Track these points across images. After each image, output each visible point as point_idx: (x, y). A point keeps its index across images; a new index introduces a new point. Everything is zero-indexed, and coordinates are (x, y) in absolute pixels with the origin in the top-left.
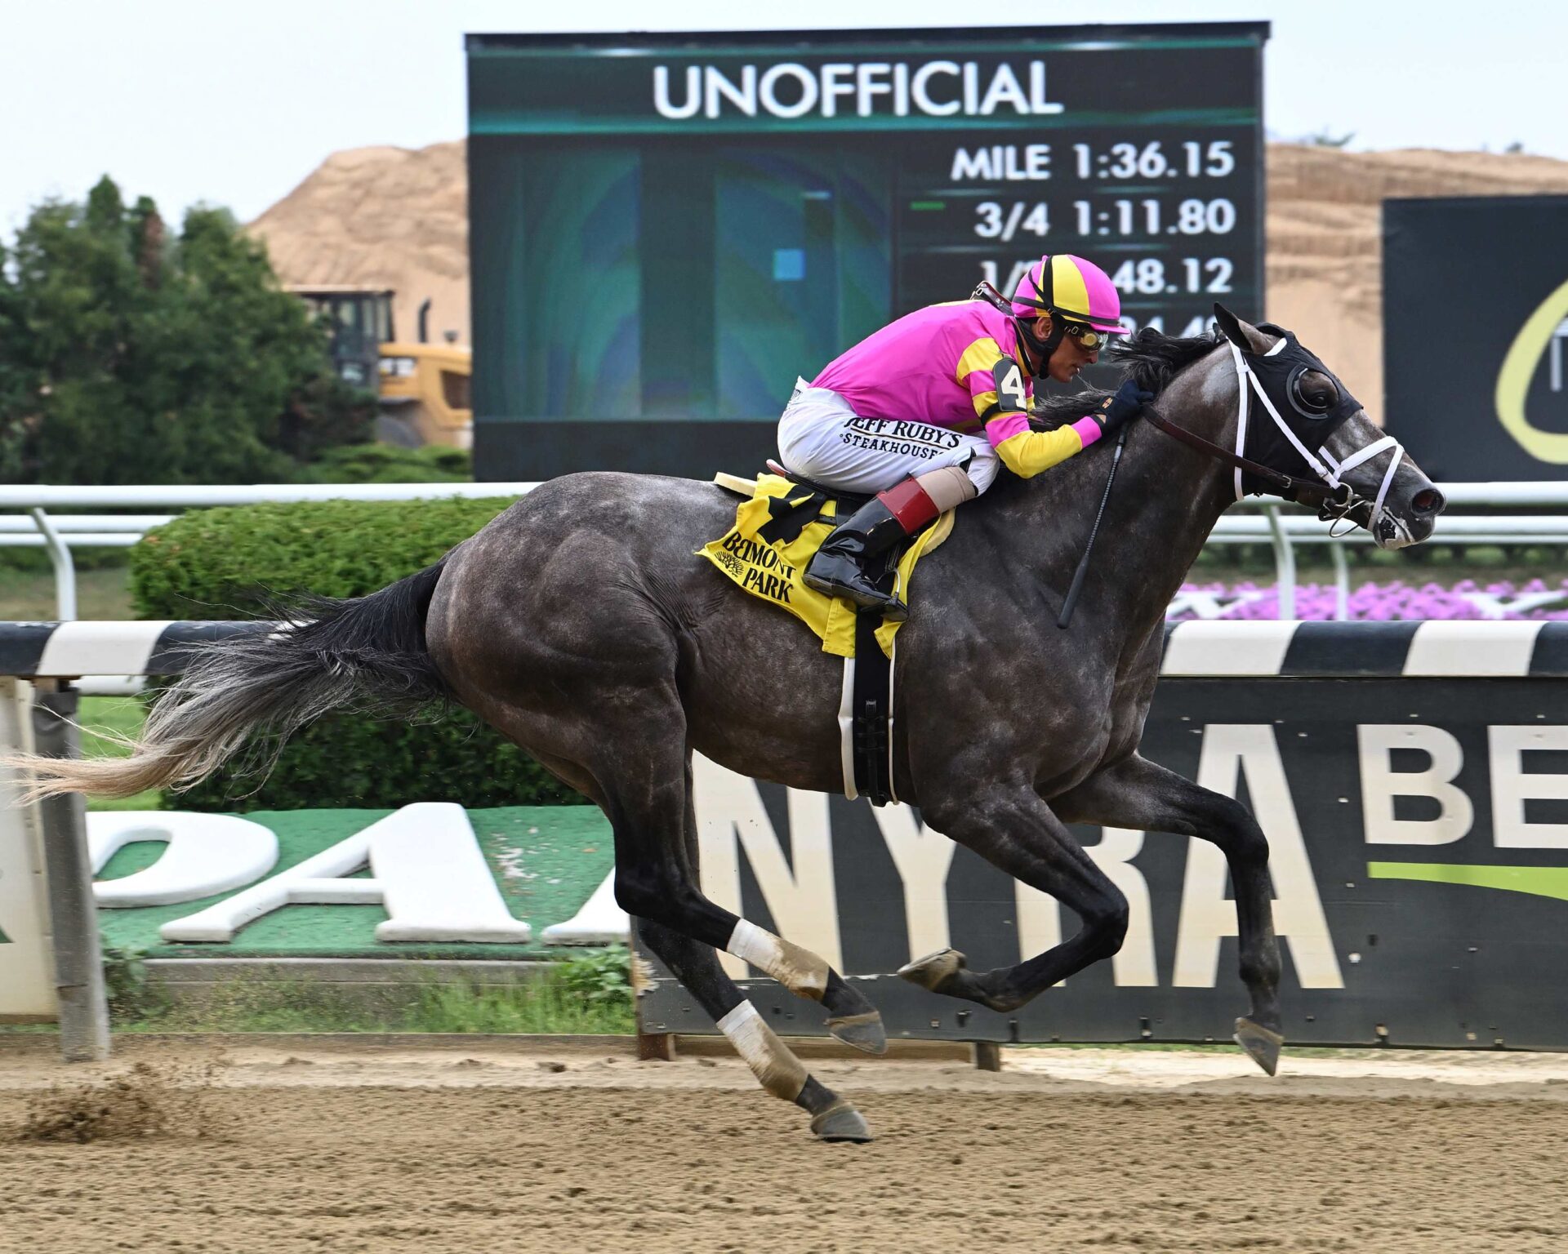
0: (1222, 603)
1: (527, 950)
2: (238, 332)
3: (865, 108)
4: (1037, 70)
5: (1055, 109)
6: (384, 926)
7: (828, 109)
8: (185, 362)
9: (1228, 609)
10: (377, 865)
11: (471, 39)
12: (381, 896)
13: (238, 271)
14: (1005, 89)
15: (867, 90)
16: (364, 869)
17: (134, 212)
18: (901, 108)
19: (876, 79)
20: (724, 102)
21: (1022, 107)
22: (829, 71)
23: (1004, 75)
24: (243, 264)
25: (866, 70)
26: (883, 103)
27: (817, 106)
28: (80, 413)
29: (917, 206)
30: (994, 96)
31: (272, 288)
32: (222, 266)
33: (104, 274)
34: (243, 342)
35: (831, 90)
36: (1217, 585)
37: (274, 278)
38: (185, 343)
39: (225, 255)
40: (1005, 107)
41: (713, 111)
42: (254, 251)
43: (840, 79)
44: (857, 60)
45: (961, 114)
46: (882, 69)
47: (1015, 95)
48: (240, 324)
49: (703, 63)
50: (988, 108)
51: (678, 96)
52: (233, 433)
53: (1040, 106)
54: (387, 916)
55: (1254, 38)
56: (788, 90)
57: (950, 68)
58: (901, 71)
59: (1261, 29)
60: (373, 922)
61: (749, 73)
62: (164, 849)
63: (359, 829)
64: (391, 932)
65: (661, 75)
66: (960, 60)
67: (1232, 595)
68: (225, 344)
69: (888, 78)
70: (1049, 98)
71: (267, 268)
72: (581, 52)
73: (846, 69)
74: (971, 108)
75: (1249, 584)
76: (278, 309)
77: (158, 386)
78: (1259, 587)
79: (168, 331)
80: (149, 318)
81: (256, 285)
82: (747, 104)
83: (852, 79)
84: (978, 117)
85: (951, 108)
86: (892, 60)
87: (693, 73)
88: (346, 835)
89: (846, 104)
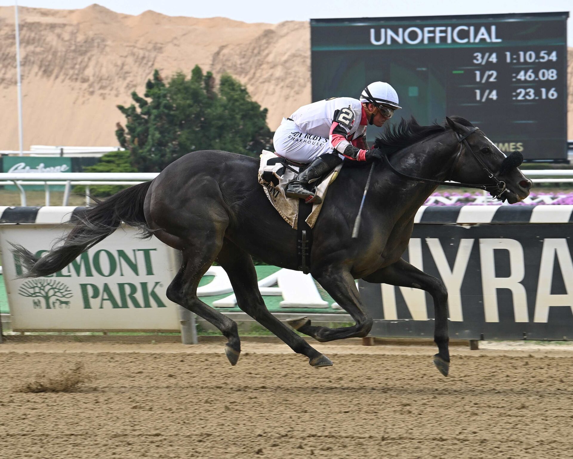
0: (553, 199)
1: (328, 310)
2: (237, 114)
3: (437, 41)
4: (493, 28)
5: (499, 40)
6: (282, 303)
7: (426, 41)
8: (220, 123)
9: (555, 201)
10: (280, 283)
11: (312, 20)
12: (281, 293)
13: (237, 95)
14: (483, 34)
15: (438, 35)
16: (276, 285)
17: (206, 76)
18: (449, 41)
19: (441, 32)
20: (393, 39)
21: (488, 40)
22: (426, 29)
23: (483, 30)
24: (239, 92)
25: (438, 29)
26: (443, 39)
27: (423, 40)
28: (188, 139)
29: (455, 72)
30: (479, 37)
31: (249, 100)
32: (232, 93)
33: (195, 96)
34: (238, 116)
35: (427, 35)
36: (551, 193)
37: (249, 96)
38: (220, 117)
39: (233, 89)
40: (483, 40)
41: (389, 42)
42: (243, 88)
43: (430, 32)
44: (435, 26)
45: (468, 43)
46: (443, 28)
47: (486, 36)
48: (237, 111)
49: (386, 27)
50: (477, 40)
51: (378, 38)
52: (236, 146)
53: (494, 40)
54: (283, 300)
55: (564, 17)
56: (413, 36)
57: (465, 28)
58: (449, 29)
59: (567, 14)
60: (279, 301)
61: (401, 30)
62: (213, 278)
63: (274, 272)
64: (285, 305)
65: (372, 31)
66: (469, 25)
67: (556, 196)
68: (233, 118)
69: (445, 32)
70: (497, 37)
71: (247, 93)
72: (347, 24)
73: (432, 29)
74: (472, 40)
75: (562, 193)
76: (250, 106)
77: (213, 131)
78: (565, 194)
79: (214, 114)
80: (209, 110)
81: (244, 99)
82: (400, 40)
83: (433, 32)
84: (474, 43)
85: (465, 41)
86: (446, 26)
87: (383, 31)
88: (270, 274)
89: (432, 40)
